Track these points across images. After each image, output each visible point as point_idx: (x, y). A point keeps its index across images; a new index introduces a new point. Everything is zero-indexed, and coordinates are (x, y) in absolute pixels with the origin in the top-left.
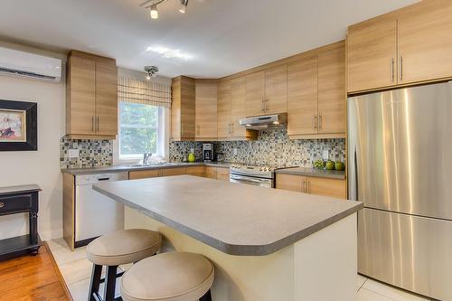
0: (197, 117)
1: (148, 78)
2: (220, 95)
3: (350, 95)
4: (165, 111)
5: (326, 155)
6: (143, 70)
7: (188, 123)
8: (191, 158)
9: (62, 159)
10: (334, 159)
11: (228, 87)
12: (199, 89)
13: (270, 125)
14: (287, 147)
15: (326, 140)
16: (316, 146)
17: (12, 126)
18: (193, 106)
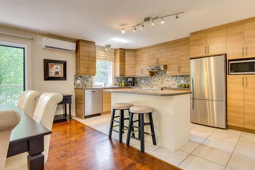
0: (126, 66)
1: (107, 49)
2: (136, 56)
3: (191, 59)
4: (112, 63)
5: (182, 82)
6: (104, 46)
7: (123, 69)
8: (123, 84)
9: (75, 84)
10: (186, 83)
11: (140, 53)
12: (127, 54)
13: (159, 70)
14: (166, 79)
15: (182, 76)
16: (179, 78)
17: (59, 70)
18: (124, 62)
